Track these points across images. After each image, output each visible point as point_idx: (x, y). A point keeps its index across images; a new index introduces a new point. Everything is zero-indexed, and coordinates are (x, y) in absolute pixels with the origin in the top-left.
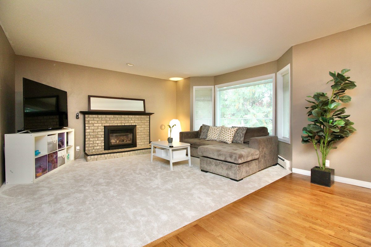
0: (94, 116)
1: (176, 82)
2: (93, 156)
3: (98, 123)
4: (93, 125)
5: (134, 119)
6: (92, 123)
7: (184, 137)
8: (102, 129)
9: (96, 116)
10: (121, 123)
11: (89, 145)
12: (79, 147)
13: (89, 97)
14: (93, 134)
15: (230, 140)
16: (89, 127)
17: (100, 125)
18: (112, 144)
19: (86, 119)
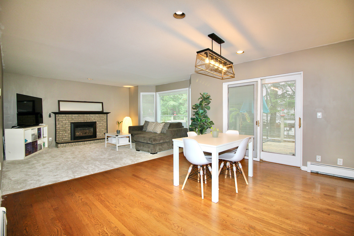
0: (63, 115)
1: (129, 88)
2: (63, 144)
3: (66, 121)
4: (62, 122)
5: (94, 117)
6: (61, 121)
7: (131, 129)
8: (69, 125)
9: (64, 115)
10: (84, 120)
11: (59, 137)
12: (51, 138)
13: (59, 101)
14: (62, 128)
15: (159, 131)
16: (59, 123)
17: (68, 122)
18: (77, 136)
19: (57, 118)
